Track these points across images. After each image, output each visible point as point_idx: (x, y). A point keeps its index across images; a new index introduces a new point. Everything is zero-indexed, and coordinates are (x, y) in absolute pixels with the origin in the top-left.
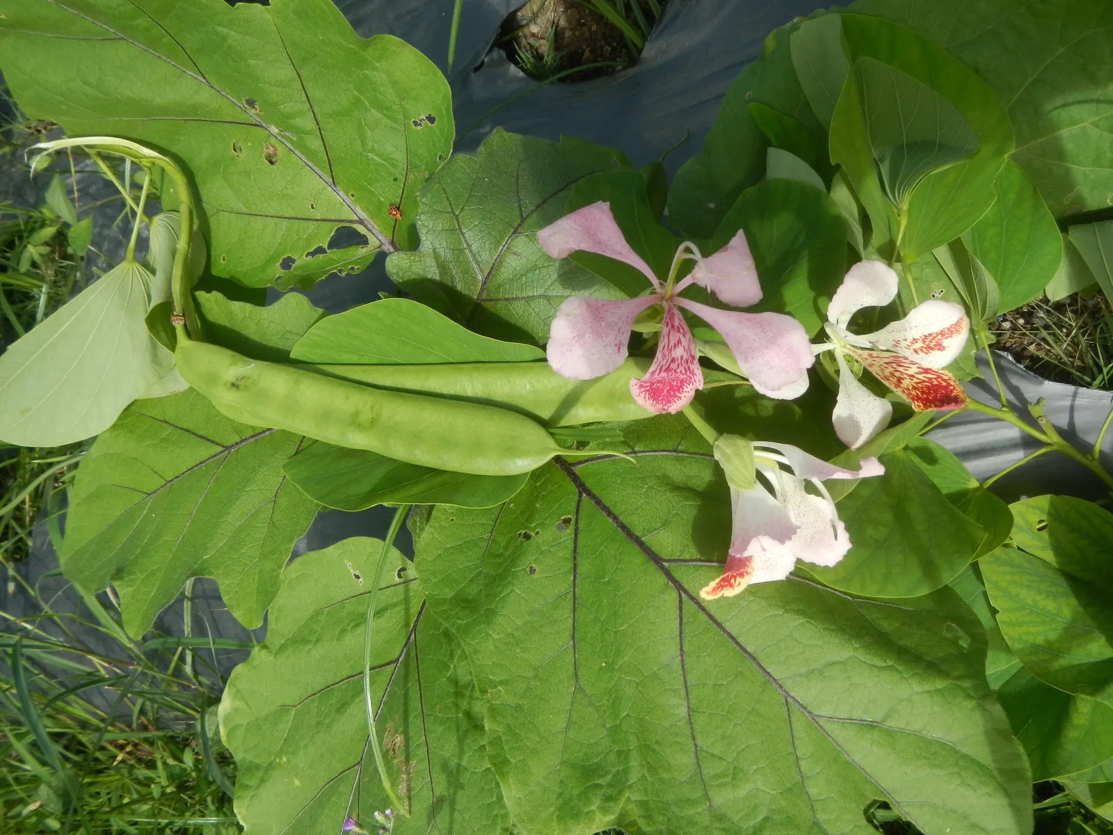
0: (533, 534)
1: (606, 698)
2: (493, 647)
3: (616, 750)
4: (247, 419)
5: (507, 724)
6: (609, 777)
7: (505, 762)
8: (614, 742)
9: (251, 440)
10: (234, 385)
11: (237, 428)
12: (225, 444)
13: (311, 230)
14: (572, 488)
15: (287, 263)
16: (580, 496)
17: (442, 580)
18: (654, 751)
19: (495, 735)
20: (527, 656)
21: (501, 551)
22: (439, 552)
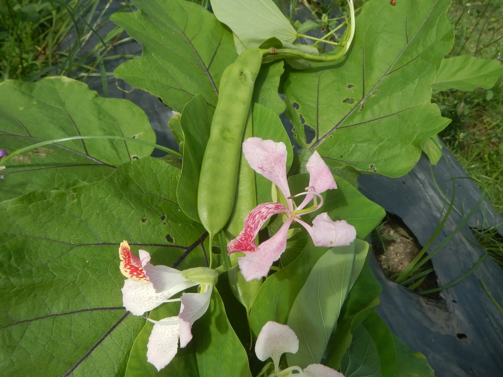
0: (164, 221)
1: (66, 263)
2: (100, 197)
3: (33, 269)
4: (223, 80)
5: (54, 204)
6: (15, 265)
7: (30, 201)
8: (38, 268)
9: (212, 81)
10: (242, 73)
11: (219, 75)
12: (209, 69)
13: (313, 117)
14: (189, 244)
15: (296, 106)
16: (186, 248)
17: (139, 171)
18: (31, 293)
19: (47, 196)
20: (94, 216)
21: (155, 203)
22: (154, 171)
